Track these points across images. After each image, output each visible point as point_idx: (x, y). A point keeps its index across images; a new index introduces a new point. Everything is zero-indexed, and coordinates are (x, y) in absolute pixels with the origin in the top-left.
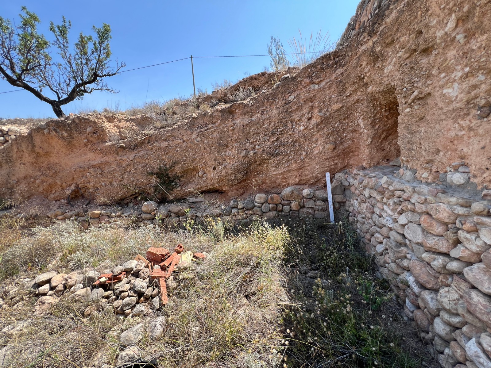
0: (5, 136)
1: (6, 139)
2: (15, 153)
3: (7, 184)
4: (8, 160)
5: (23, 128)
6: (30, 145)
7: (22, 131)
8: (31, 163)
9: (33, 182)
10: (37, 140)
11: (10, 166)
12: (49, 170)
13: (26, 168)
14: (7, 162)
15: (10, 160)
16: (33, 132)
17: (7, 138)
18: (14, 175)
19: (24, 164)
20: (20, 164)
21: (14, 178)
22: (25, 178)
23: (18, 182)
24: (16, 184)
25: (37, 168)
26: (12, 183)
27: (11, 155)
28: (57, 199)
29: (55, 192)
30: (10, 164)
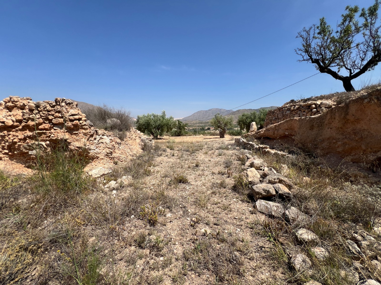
0: (317, 108)
1: (317, 110)
2: (327, 120)
3: (314, 142)
4: (320, 125)
5: (330, 101)
6: (344, 113)
7: (330, 103)
8: (337, 128)
9: (334, 143)
10: (353, 109)
11: (320, 129)
12: (355, 135)
13: (332, 131)
14: (318, 126)
15: (321, 125)
16: (352, 102)
17: (319, 110)
18: (321, 136)
19: (331, 128)
20: (328, 128)
21: (321, 138)
22: (328, 139)
23: (323, 141)
24: (321, 142)
25: (341, 133)
26: (318, 141)
27: (324, 121)
28: (355, 161)
29: (355, 155)
30: (320, 128)
